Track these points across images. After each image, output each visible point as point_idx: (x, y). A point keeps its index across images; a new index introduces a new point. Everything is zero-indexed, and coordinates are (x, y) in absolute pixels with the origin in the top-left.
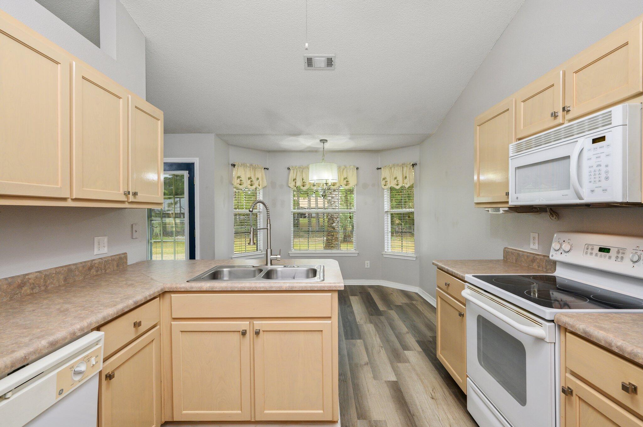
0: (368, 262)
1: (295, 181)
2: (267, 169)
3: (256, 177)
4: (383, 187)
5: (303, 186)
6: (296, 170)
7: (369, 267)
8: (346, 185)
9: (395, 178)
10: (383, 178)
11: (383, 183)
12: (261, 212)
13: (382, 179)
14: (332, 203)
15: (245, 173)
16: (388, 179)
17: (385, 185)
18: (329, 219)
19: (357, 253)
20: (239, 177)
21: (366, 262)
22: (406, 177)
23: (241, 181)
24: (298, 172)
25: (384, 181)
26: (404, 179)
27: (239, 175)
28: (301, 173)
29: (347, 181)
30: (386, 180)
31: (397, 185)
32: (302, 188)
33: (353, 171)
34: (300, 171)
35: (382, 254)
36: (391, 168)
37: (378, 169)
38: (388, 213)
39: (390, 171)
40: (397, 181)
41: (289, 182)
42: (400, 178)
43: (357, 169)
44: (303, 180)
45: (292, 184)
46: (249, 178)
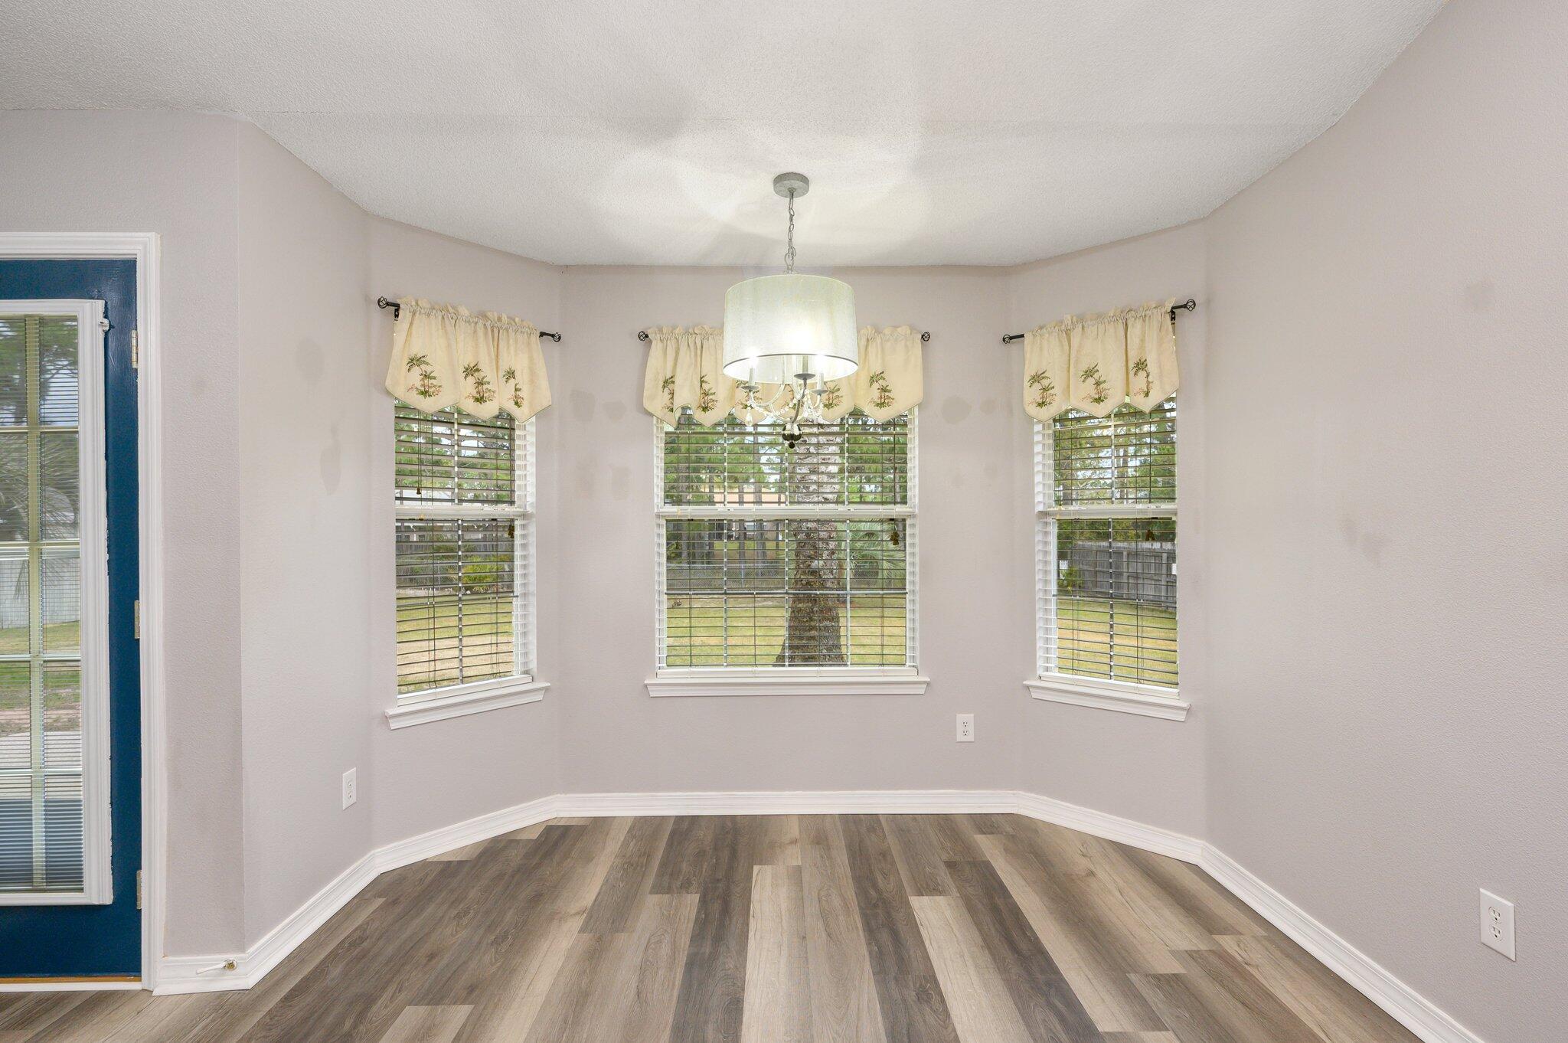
0: (969, 717)
1: (671, 386)
2: (553, 336)
3: (505, 366)
4: (1032, 410)
5: (705, 409)
6: (673, 341)
7: (970, 738)
8: (878, 405)
9: (1089, 373)
10: (1033, 373)
11: (1032, 394)
12: (532, 514)
13: (1027, 378)
14: (811, 489)
15: (449, 346)
16: (1055, 378)
17: (1041, 405)
18: (801, 545)
19: (925, 682)
20: (415, 361)
21: (961, 717)
22: (1141, 366)
23: (426, 376)
24: (683, 349)
25: (1037, 386)
26: (1132, 374)
27: (416, 350)
28: (696, 355)
29: (884, 390)
30: (1045, 382)
31: (1099, 400)
32: (699, 416)
33: (906, 346)
34: (692, 345)
35: (1028, 687)
36: (1068, 332)
37: (1009, 339)
38: (1050, 520)
39: (1066, 343)
40: (1098, 384)
41: (646, 393)
42: (1113, 372)
43: (925, 337)
44: (702, 382)
45: (656, 402)
46: (470, 371)
